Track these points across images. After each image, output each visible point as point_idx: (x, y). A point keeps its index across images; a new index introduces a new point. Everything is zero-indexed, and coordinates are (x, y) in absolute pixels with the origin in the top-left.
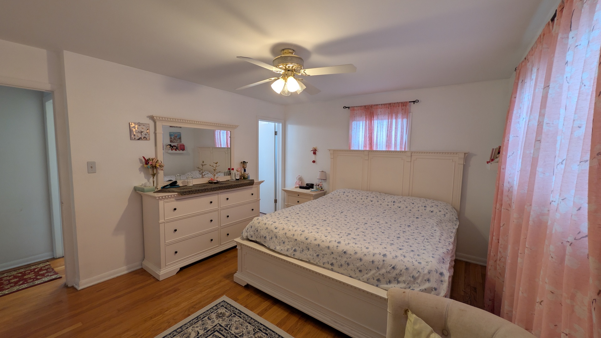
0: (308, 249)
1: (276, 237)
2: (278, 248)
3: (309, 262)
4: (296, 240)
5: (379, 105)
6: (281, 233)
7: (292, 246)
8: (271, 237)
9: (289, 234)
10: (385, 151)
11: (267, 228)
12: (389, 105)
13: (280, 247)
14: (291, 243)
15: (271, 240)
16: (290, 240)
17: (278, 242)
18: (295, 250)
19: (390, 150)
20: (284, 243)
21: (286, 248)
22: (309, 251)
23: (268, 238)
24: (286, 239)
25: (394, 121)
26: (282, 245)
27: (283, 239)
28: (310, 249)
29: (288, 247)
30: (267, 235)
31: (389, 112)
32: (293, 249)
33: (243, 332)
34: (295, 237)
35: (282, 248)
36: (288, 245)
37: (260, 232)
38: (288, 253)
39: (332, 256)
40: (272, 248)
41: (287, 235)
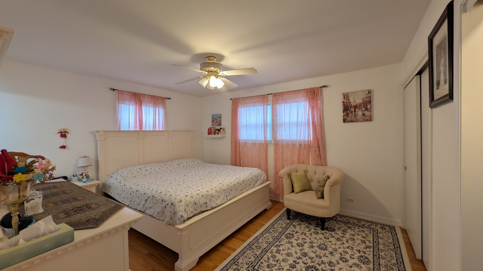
0: (232, 190)
1: (213, 197)
2: (219, 202)
3: (234, 197)
4: (224, 190)
5: (146, 95)
6: (213, 192)
7: (224, 195)
8: (210, 200)
9: (218, 189)
10: (152, 131)
11: (203, 196)
12: (154, 97)
13: (219, 201)
14: (223, 194)
15: (210, 201)
16: (221, 192)
17: (216, 199)
18: (227, 196)
19: (155, 130)
20: (219, 197)
21: (222, 199)
22: (233, 191)
23: (208, 202)
24: (219, 194)
25: (157, 109)
26: (219, 199)
27: (217, 195)
28: (233, 189)
29: (223, 197)
30: (206, 200)
31: (154, 102)
32: (225, 196)
33: (253, 255)
34: (223, 189)
35: (220, 200)
36: (222, 196)
37: (199, 203)
38: (224, 201)
39: (241, 185)
40: (216, 205)
41: (217, 191)
